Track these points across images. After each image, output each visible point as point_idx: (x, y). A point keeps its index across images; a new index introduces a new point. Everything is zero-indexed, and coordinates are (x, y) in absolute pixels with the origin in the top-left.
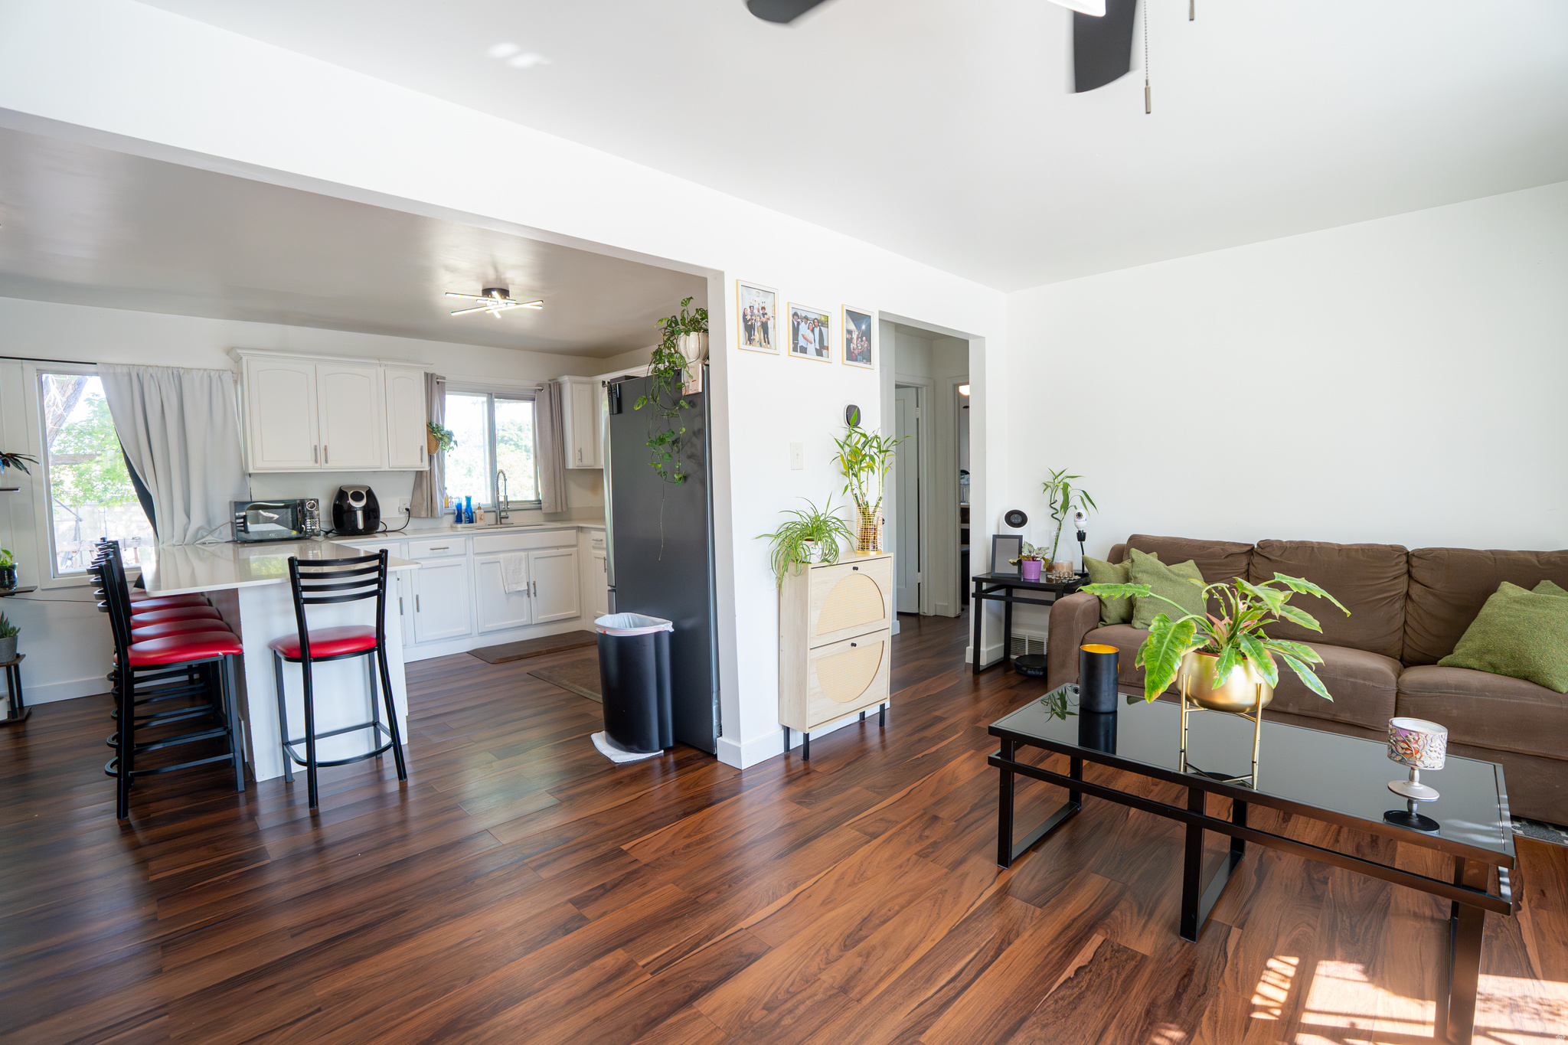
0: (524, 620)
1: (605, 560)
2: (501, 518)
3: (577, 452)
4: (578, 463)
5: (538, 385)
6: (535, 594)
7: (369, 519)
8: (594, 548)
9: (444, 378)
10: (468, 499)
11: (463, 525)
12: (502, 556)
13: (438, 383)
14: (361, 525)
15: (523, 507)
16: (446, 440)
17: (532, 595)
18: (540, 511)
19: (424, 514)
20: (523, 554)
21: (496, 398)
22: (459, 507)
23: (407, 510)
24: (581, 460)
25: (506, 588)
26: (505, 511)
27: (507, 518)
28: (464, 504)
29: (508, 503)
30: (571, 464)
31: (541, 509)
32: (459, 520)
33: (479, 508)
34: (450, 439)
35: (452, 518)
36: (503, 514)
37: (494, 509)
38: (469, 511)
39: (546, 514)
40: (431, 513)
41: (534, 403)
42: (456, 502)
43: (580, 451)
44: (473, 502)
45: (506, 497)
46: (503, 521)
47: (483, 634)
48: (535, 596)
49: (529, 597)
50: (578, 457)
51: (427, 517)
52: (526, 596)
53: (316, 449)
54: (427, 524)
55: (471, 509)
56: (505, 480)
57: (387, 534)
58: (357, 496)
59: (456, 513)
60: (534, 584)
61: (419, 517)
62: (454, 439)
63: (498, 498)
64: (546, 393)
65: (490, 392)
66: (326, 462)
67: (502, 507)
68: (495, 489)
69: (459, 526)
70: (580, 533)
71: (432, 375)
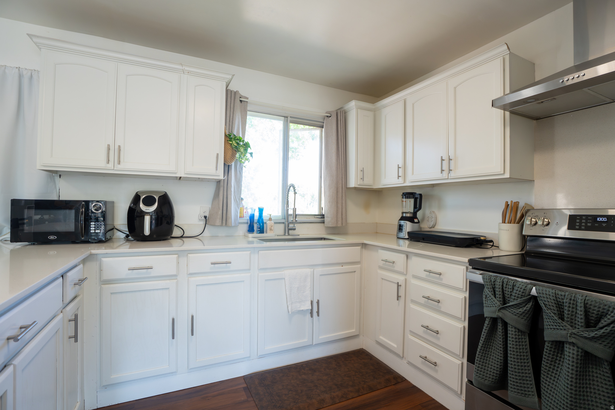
0: (305, 341)
1: (398, 286)
2: (289, 229)
3: (359, 171)
4: (360, 182)
5: (326, 113)
6: (318, 313)
7: (161, 224)
8: (381, 268)
9: (247, 98)
10: (261, 210)
11: (255, 234)
12: (287, 273)
13: (241, 101)
14: (147, 232)
15: (309, 220)
16: (242, 150)
17: (315, 314)
18: (322, 224)
19: (218, 222)
20: (308, 271)
21: (292, 122)
22: (252, 217)
23: (205, 217)
24: (362, 179)
25: (290, 308)
26: (292, 223)
27: (295, 229)
28: (257, 215)
29: (296, 215)
30: (353, 183)
31: (324, 223)
32: (251, 229)
33: (270, 219)
34: (246, 150)
35: (245, 227)
36: (291, 226)
37: (283, 221)
38: (261, 222)
39: (328, 228)
40: (225, 220)
41: (322, 131)
42: (250, 212)
43: (363, 171)
44: (265, 214)
45: (295, 210)
46: (291, 232)
47: (261, 357)
48: (318, 315)
49: (312, 316)
50: (360, 175)
51: (222, 225)
52: (309, 315)
53: (109, 149)
54: (222, 232)
55: (262, 220)
56: (295, 193)
57: (184, 239)
58: (149, 201)
59: (249, 222)
60: (318, 302)
61: (214, 225)
62: (249, 150)
63: (288, 210)
64: (333, 119)
65: (286, 115)
66: (119, 163)
67: (291, 219)
68: (286, 202)
69: (251, 235)
70: (364, 249)
71: (235, 93)
